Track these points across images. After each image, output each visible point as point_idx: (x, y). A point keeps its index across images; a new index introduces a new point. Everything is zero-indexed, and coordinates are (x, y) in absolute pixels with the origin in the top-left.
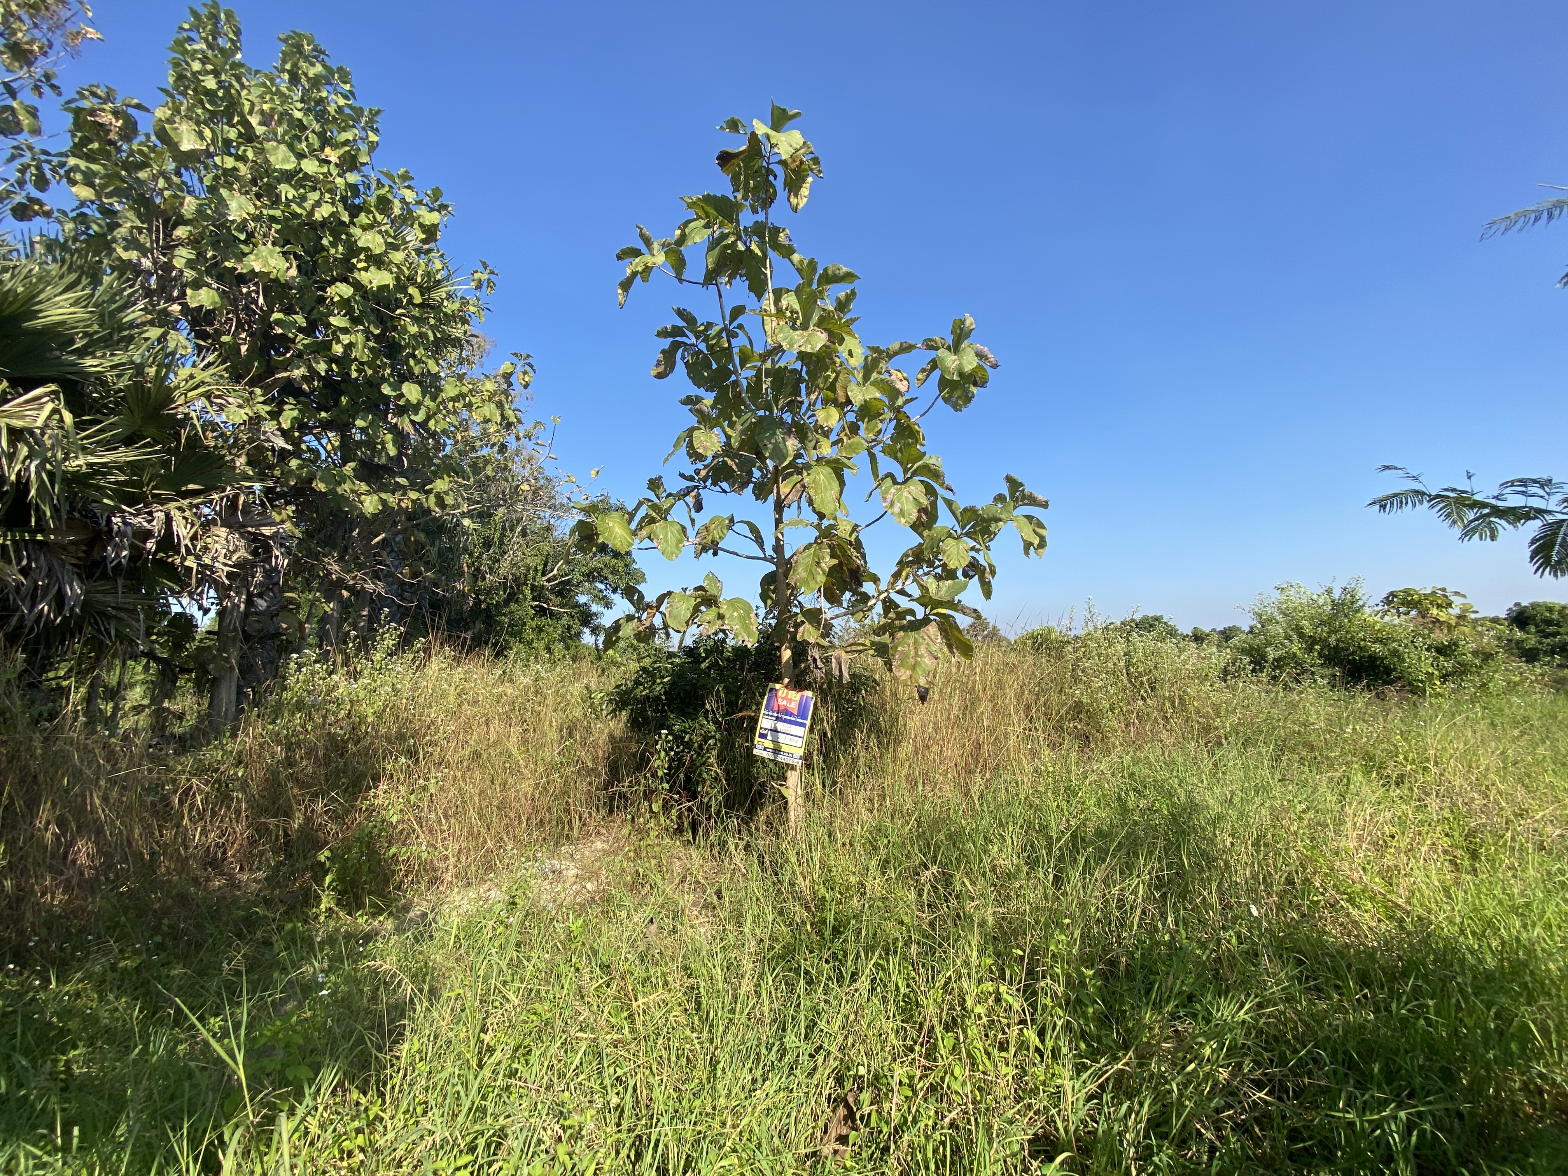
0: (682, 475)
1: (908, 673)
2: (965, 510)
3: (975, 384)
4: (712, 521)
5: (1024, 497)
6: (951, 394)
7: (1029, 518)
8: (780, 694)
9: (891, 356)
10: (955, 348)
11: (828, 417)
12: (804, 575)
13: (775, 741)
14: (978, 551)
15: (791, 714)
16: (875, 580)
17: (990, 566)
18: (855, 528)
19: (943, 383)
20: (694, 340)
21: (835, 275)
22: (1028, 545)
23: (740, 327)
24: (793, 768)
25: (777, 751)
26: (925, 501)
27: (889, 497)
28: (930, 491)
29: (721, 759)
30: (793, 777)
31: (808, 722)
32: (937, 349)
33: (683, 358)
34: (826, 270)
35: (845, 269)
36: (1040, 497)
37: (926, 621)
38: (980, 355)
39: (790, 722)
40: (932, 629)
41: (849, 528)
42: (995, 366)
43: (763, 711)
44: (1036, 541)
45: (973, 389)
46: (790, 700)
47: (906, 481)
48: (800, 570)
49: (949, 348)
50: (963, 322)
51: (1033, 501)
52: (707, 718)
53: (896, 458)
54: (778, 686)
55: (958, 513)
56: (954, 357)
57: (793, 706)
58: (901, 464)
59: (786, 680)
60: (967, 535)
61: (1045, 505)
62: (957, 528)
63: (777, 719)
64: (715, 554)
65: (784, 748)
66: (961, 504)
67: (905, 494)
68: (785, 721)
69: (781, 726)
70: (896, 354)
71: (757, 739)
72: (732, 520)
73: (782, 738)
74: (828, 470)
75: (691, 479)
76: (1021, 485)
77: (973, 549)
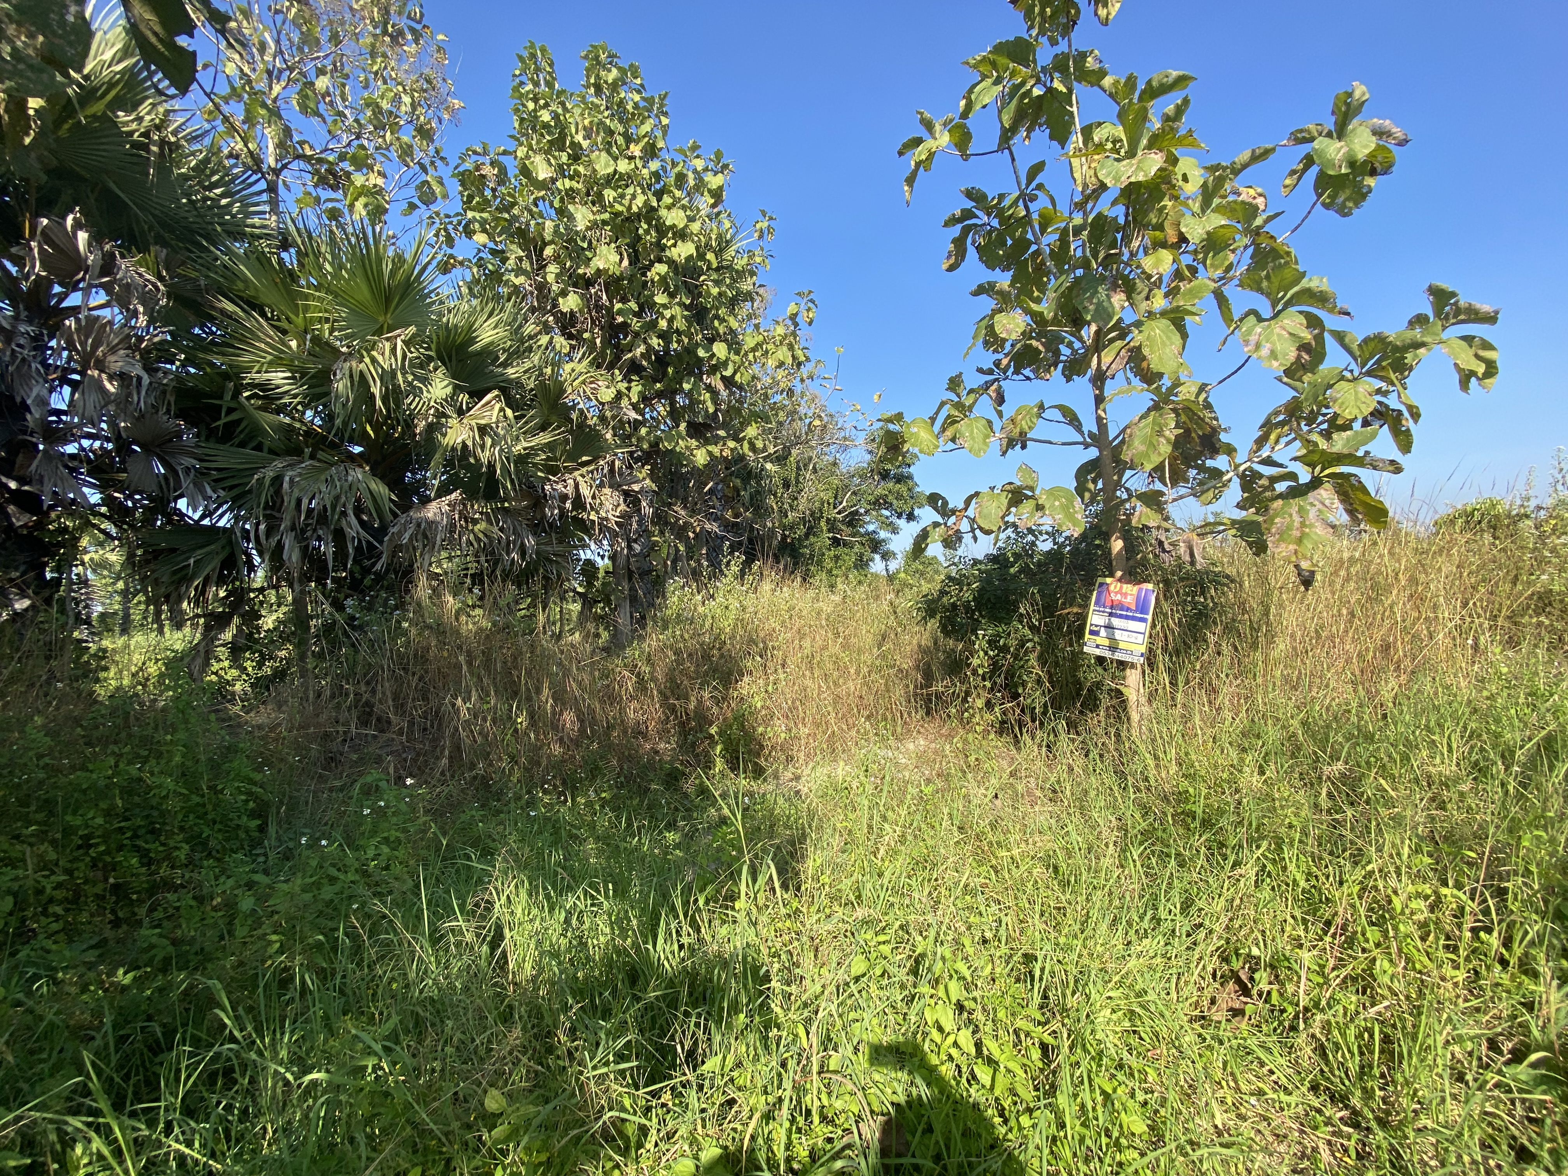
0: (980, 371)
1: (1292, 547)
2: (1366, 341)
3: (1373, 173)
4: (1018, 412)
5: (1458, 311)
6: (1333, 197)
7: (1468, 339)
8: (1112, 588)
9: (1236, 172)
10: (1340, 132)
11: (1158, 262)
12: (1142, 448)
13: (1111, 638)
14: (1385, 394)
15: (1128, 609)
16: (1230, 450)
17: (1410, 408)
18: (1202, 388)
19: (1324, 182)
20: (986, 219)
21: (1162, 85)
22: (1465, 378)
23: (1040, 187)
24: (1133, 666)
25: (1113, 648)
26: (1307, 336)
27: (1253, 339)
28: (1313, 322)
29: (1042, 661)
30: (1133, 677)
31: (1149, 617)
32: (1312, 140)
33: (974, 242)
34: (1149, 83)
35: (1175, 74)
36: (1486, 308)
37: (1315, 483)
38: (1379, 133)
39: (1127, 618)
40: (1326, 494)
41: (1194, 390)
42: (1402, 143)
43: (1092, 607)
44: (1481, 369)
45: (1370, 181)
46: (1125, 595)
47: (1276, 316)
48: (1136, 443)
49: (1329, 135)
50: (1350, 95)
51: (1474, 316)
52: (1021, 622)
53: (1260, 290)
54: (1109, 580)
55: (1355, 347)
56: (1338, 144)
57: (1130, 600)
58: (1268, 295)
59: (1119, 574)
60: (1369, 373)
61: (1491, 319)
62: (1353, 366)
63: (1111, 614)
64: (1024, 447)
65: (1122, 645)
66: (1357, 335)
67: (1277, 330)
68: (1121, 616)
69: (1116, 622)
70: (1245, 166)
71: (1087, 636)
72: (1041, 407)
73: (1118, 635)
74: (1165, 322)
75: (990, 372)
76: (1453, 294)
77: (1379, 391)
